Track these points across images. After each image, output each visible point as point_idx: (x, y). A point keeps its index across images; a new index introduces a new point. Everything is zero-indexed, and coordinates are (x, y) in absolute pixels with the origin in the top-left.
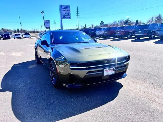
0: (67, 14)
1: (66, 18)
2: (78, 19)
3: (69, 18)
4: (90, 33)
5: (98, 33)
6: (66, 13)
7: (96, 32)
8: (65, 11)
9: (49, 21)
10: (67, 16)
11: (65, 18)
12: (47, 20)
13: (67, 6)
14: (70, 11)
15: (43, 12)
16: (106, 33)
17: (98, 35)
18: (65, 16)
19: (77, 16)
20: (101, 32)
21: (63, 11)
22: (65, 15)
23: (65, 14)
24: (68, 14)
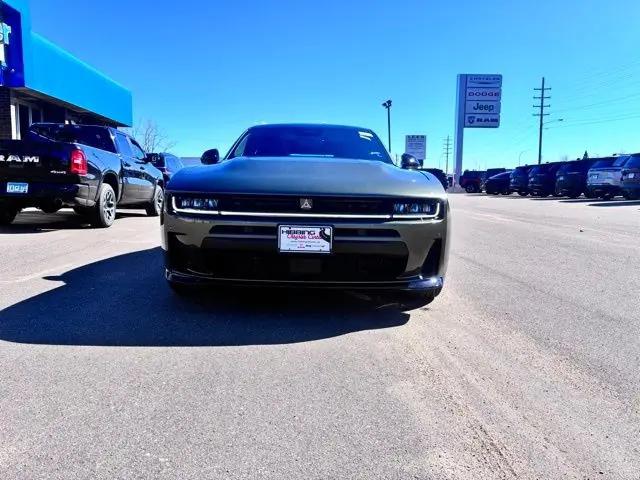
0: (486, 107)
1: (480, 123)
2: (544, 127)
3: (494, 122)
4: (561, 178)
5: (595, 178)
6: (480, 103)
7: (589, 173)
8: (481, 98)
9: (423, 137)
10: (483, 117)
11: (476, 123)
12: (418, 137)
13: (488, 77)
14: (498, 95)
15: (389, 102)
16: (631, 176)
17: (597, 187)
18: (478, 116)
19: (539, 118)
20: (610, 174)
21: (469, 98)
22: (478, 111)
23: (480, 107)
24: (490, 108)
